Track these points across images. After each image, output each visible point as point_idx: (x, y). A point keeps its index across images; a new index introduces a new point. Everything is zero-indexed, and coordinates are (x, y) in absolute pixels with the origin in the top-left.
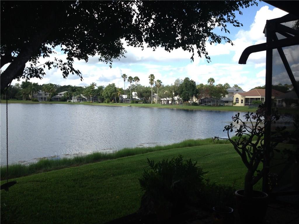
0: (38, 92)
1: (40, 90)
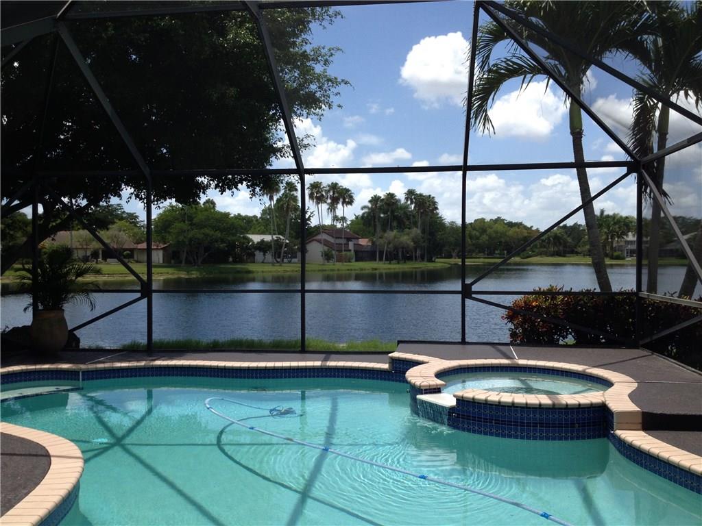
0: (625, 237)
1: (629, 232)
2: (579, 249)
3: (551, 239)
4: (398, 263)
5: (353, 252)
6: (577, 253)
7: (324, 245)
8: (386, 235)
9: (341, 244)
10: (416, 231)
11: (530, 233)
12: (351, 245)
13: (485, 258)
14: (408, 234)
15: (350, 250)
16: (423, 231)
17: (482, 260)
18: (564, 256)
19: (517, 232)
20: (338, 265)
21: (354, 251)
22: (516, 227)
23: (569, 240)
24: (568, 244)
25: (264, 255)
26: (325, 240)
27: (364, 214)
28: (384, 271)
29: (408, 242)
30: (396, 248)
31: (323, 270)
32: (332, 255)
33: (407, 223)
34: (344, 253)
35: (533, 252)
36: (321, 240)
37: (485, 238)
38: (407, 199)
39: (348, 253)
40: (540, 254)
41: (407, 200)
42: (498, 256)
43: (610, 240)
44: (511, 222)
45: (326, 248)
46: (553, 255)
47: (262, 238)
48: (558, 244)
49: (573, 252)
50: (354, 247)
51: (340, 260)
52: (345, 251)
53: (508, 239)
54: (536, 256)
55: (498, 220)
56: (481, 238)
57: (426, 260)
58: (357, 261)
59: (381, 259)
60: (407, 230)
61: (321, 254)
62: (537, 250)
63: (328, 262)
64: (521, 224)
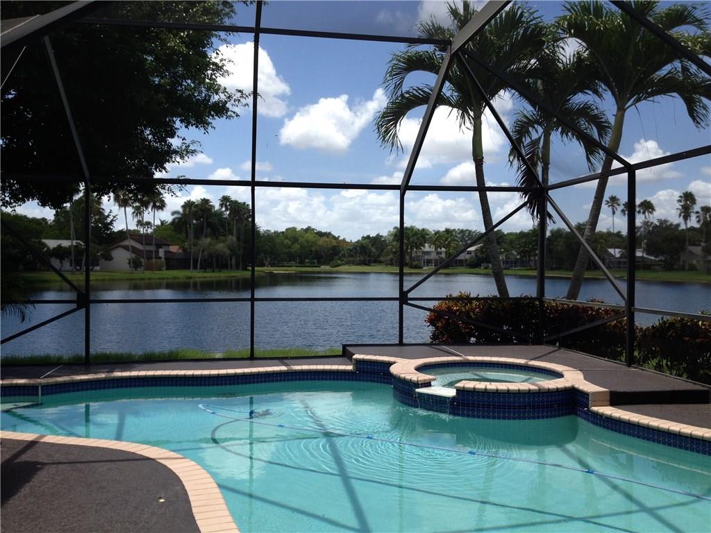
0: (422, 248)
1: (425, 243)
2: (382, 259)
3: (358, 248)
4: (214, 271)
5: (163, 259)
6: (380, 262)
7: (132, 252)
8: (200, 242)
9: (152, 251)
10: (232, 239)
11: (338, 243)
12: (161, 252)
13: (296, 266)
14: (224, 242)
15: (160, 258)
16: (238, 239)
17: (294, 268)
18: (370, 265)
19: (326, 242)
20: (148, 274)
21: (165, 258)
22: (325, 237)
23: (373, 250)
24: (373, 254)
25: (61, 262)
26: (133, 247)
27: (174, 219)
28: (198, 280)
29: (224, 250)
30: (211, 256)
31: (131, 279)
32: (141, 263)
33: (222, 230)
34: (154, 260)
35: (342, 261)
36: (128, 246)
37: (296, 246)
38: (221, 205)
39: (159, 260)
40: (348, 263)
41: (222, 207)
42: (309, 264)
43: (409, 251)
44: (321, 232)
45: (133, 255)
46: (359, 264)
47: (58, 244)
48: (364, 253)
49: (377, 261)
50: (165, 255)
51: (149, 268)
52: (156, 258)
53: (318, 248)
54: (344, 265)
55: (308, 229)
56: (293, 247)
57: (241, 268)
58: (167, 269)
59: (195, 267)
60: (222, 237)
61: (127, 261)
62: (345, 260)
63: (136, 270)
64: (330, 233)
